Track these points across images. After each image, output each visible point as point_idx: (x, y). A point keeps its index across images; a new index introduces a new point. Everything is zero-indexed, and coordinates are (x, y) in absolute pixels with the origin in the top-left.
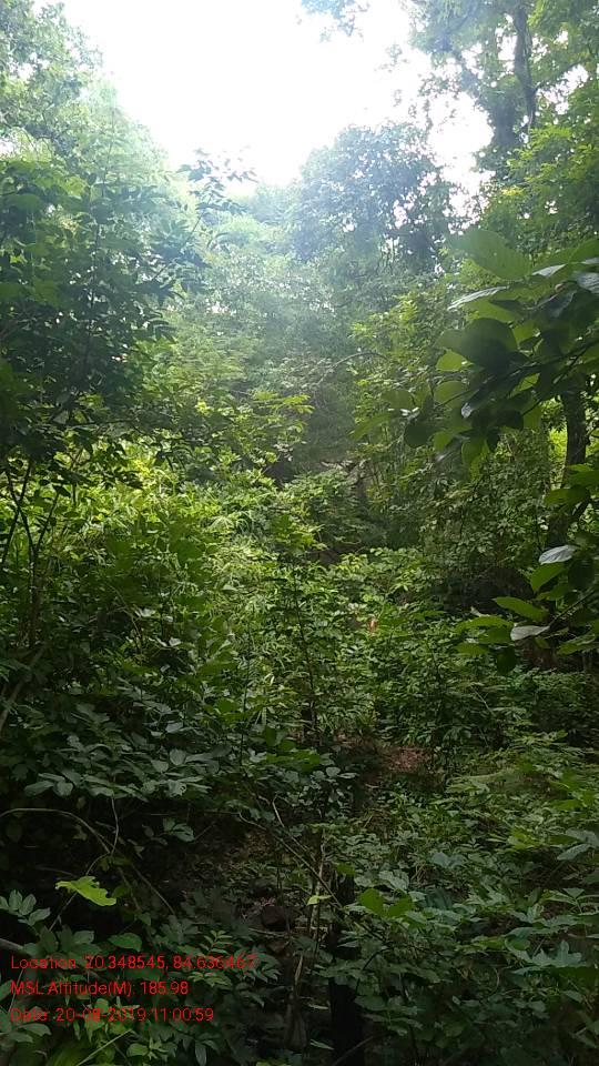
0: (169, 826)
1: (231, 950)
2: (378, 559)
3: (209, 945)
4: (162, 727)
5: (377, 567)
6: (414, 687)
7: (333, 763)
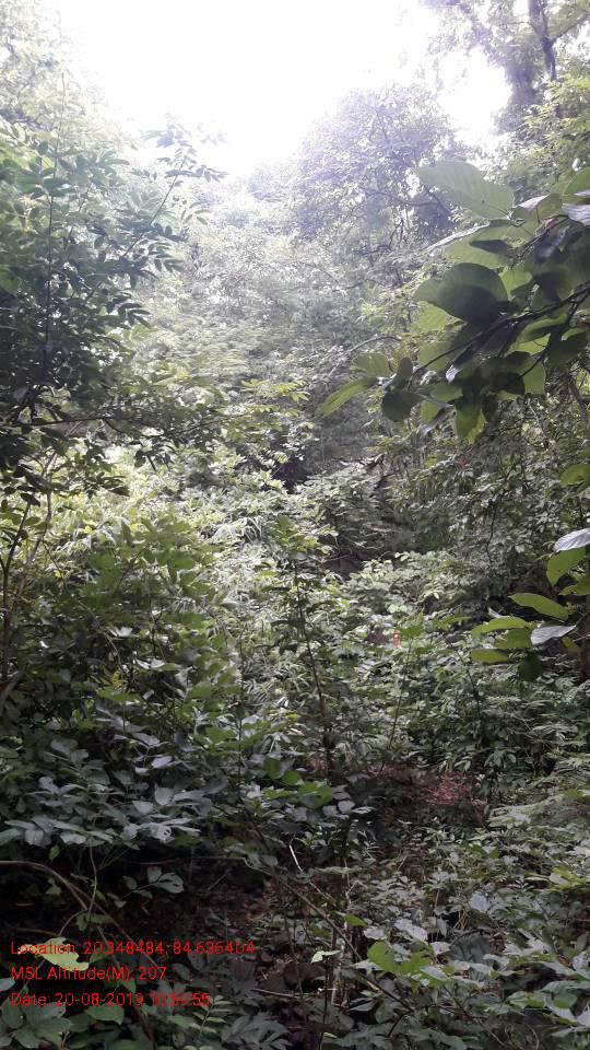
0: (154, 875)
1: (230, 1018)
2: (404, 564)
3: (204, 1012)
4: (147, 763)
5: (403, 573)
6: (449, 707)
7: (348, 796)
